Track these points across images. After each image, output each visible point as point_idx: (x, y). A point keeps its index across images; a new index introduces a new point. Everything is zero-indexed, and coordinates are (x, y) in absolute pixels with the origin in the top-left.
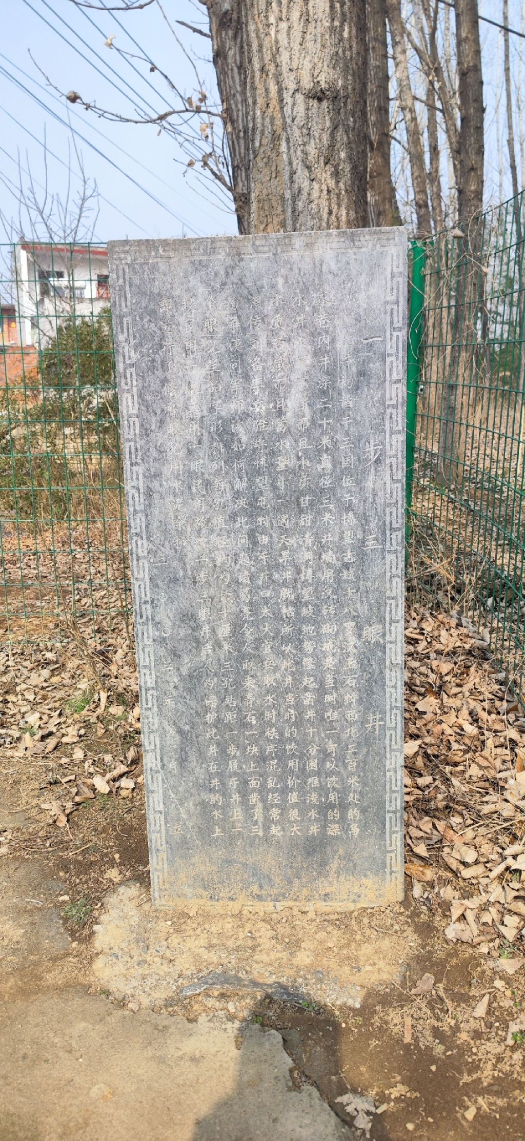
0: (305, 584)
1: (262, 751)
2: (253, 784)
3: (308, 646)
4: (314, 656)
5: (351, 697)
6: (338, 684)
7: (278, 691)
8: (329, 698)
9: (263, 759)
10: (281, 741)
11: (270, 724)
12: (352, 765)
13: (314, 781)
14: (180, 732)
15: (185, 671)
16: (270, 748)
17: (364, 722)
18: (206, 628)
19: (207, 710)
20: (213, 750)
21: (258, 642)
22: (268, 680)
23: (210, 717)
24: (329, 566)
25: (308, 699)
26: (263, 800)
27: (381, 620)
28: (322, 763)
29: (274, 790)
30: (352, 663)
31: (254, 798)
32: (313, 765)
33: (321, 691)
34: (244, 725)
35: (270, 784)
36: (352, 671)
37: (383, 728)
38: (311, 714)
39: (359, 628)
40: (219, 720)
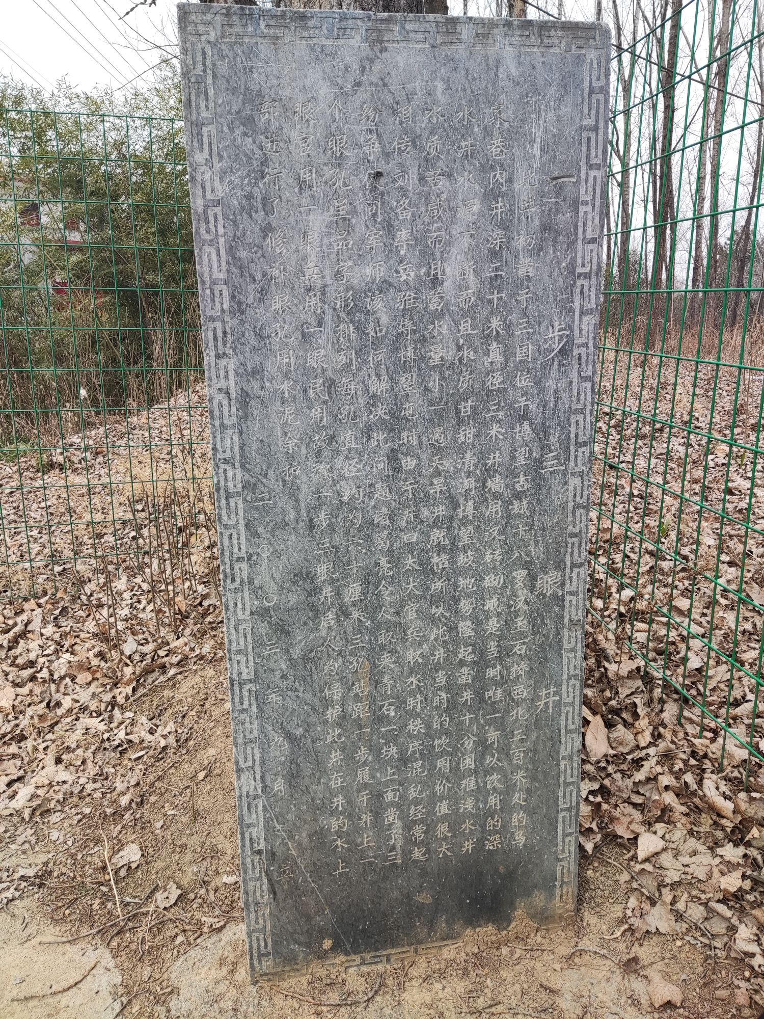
0: (465, 521)
1: (402, 752)
2: (390, 796)
3: (466, 606)
4: (474, 618)
5: (520, 669)
6: (505, 652)
7: (425, 669)
8: (491, 673)
9: (404, 761)
10: (429, 734)
11: (413, 714)
12: (518, 757)
13: (469, 783)
14: (290, 737)
15: (296, 653)
16: (414, 746)
17: (536, 697)
18: (328, 591)
19: (327, 703)
20: (336, 757)
21: (400, 604)
22: (412, 656)
23: (332, 713)
24: (496, 496)
25: (465, 676)
26: (403, 816)
27: (560, 566)
28: (480, 758)
29: (417, 802)
30: (522, 623)
31: (391, 815)
32: (469, 762)
33: (482, 663)
34: (379, 719)
35: (412, 794)
36: (522, 635)
37: (558, 704)
38: (467, 695)
39: (532, 578)
40: (343, 716)
